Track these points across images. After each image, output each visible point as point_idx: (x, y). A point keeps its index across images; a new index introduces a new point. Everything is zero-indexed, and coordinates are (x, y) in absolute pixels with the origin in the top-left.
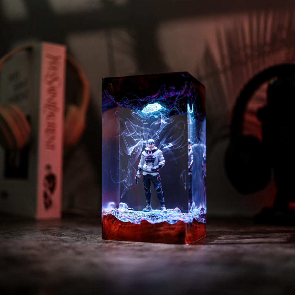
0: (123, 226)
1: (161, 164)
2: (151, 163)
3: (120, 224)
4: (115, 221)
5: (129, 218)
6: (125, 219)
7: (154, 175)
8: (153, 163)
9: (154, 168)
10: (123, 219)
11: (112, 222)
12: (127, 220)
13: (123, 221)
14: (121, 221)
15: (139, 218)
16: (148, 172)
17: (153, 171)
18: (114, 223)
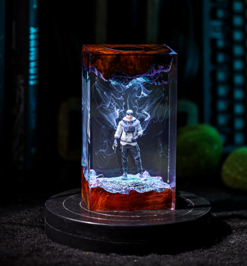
0: (111, 197)
1: (140, 134)
2: (131, 134)
3: (108, 196)
4: (103, 193)
5: (115, 189)
6: (112, 190)
7: (133, 145)
8: (133, 133)
9: (134, 139)
10: (110, 190)
11: (100, 194)
12: (114, 191)
13: (111, 192)
14: (109, 193)
15: (124, 187)
16: (128, 142)
17: (133, 141)
18: (102, 194)
